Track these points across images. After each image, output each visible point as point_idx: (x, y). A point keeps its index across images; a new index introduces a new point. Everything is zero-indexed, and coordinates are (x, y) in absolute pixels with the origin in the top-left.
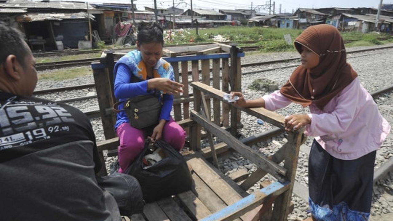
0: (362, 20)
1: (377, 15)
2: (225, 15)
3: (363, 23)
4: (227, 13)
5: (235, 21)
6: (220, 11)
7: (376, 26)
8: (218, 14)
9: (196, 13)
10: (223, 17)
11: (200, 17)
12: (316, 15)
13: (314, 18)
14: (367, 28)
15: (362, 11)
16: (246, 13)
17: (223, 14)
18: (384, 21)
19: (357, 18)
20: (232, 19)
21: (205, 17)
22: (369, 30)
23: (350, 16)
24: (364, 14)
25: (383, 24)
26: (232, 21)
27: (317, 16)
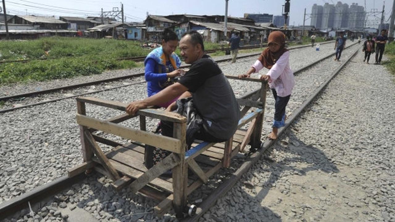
0: (210, 28)
1: (224, 23)
2: (67, 24)
3: (211, 32)
4: (69, 21)
5: (82, 30)
6: (61, 18)
7: (225, 35)
8: (57, 22)
9: (25, 21)
10: (65, 26)
11: (31, 26)
12: (165, 22)
13: (163, 26)
14: (216, 37)
15: (216, 19)
16: (97, 21)
17: (64, 22)
18: (234, 29)
19: (206, 26)
20: (78, 28)
21: (39, 26)
22: (220, 39)
23: (198, 23)
24: (218, 22)
25: (232, 32)
26: (77, 30)
27: (166, 24)
